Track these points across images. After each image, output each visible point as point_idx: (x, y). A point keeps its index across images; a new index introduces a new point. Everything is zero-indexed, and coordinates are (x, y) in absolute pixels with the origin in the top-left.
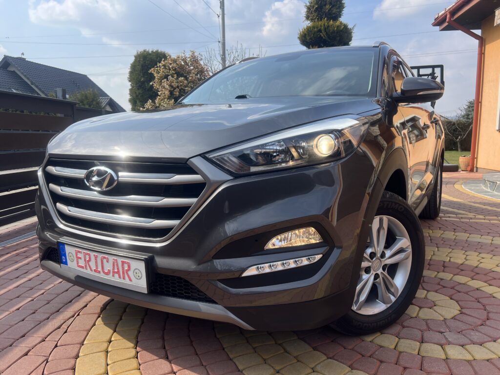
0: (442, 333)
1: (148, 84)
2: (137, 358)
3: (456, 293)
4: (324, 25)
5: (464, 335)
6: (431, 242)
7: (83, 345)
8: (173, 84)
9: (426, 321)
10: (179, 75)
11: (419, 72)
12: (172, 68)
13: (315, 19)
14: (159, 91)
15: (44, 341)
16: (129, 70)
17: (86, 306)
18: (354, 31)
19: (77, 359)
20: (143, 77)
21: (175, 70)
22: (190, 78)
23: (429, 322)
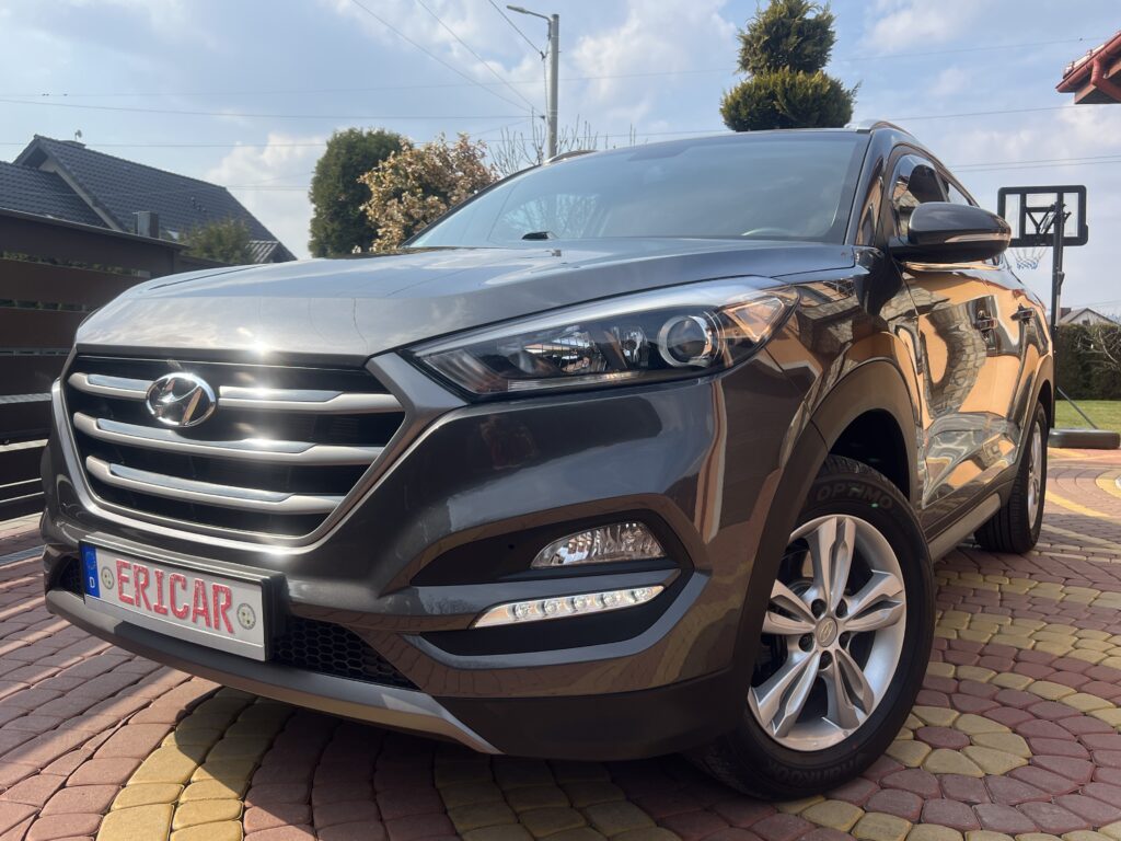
0: (971, 804)
1: (356, 208)
2: (242, 820)
3: (1028, 720)
4: (783, 82)
5: (1023, 812)
6: (1001, 606)
7: (124, 786)
8: (412, 211)
9: (940, 776)
10: (428, 190)
11: (1023, 201)
12: (413, 173)
13: (763, 67)
14: (380, 227)
15: (38, 774)
16: (313, 175)
17: (146, 706)
18: (855, 99)
19: (104, 815)
20: (345, 192)
21: (420, 178)
22: (454, 198)
23: (945, 779)
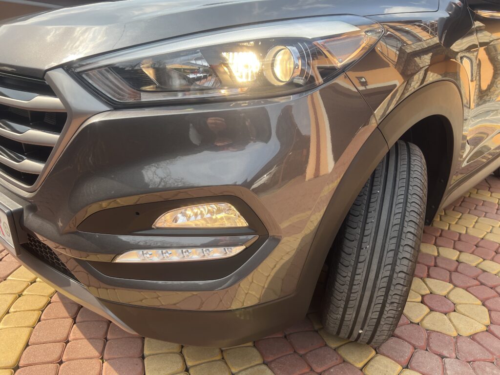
0: (442, 357)
2: (42, 311)
3: (494, 297)
5: (474, 369)
6: (496, 213)
7: (5, 280)
9: (429, 332)
23: (433, 335)
